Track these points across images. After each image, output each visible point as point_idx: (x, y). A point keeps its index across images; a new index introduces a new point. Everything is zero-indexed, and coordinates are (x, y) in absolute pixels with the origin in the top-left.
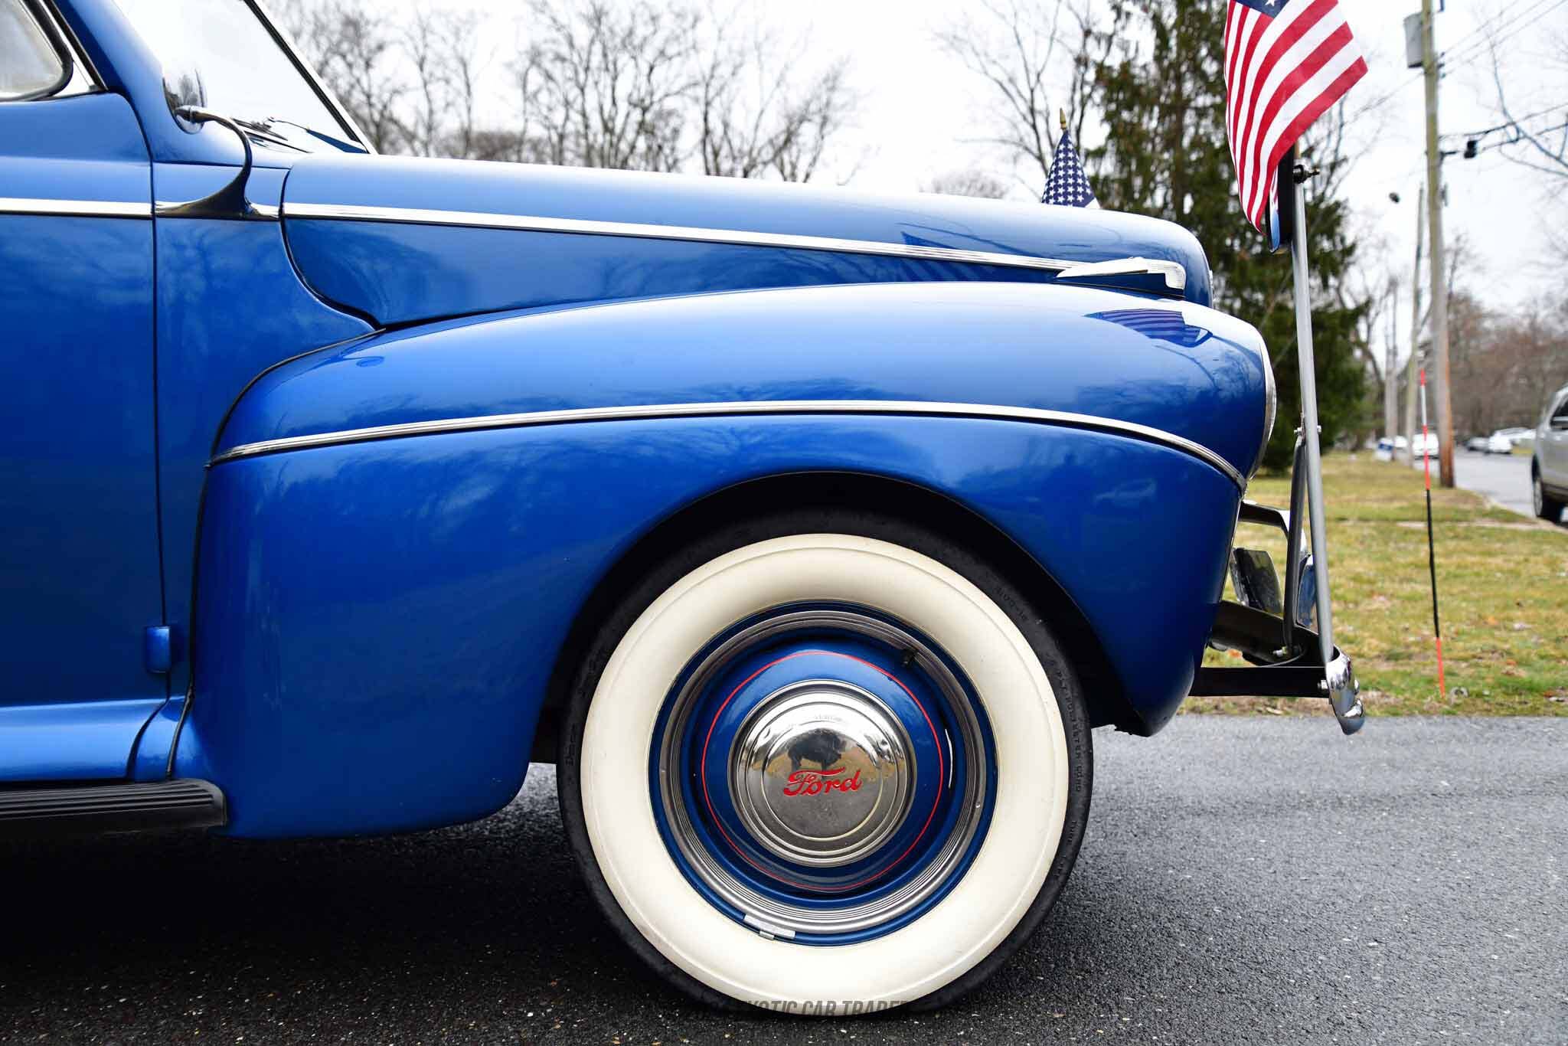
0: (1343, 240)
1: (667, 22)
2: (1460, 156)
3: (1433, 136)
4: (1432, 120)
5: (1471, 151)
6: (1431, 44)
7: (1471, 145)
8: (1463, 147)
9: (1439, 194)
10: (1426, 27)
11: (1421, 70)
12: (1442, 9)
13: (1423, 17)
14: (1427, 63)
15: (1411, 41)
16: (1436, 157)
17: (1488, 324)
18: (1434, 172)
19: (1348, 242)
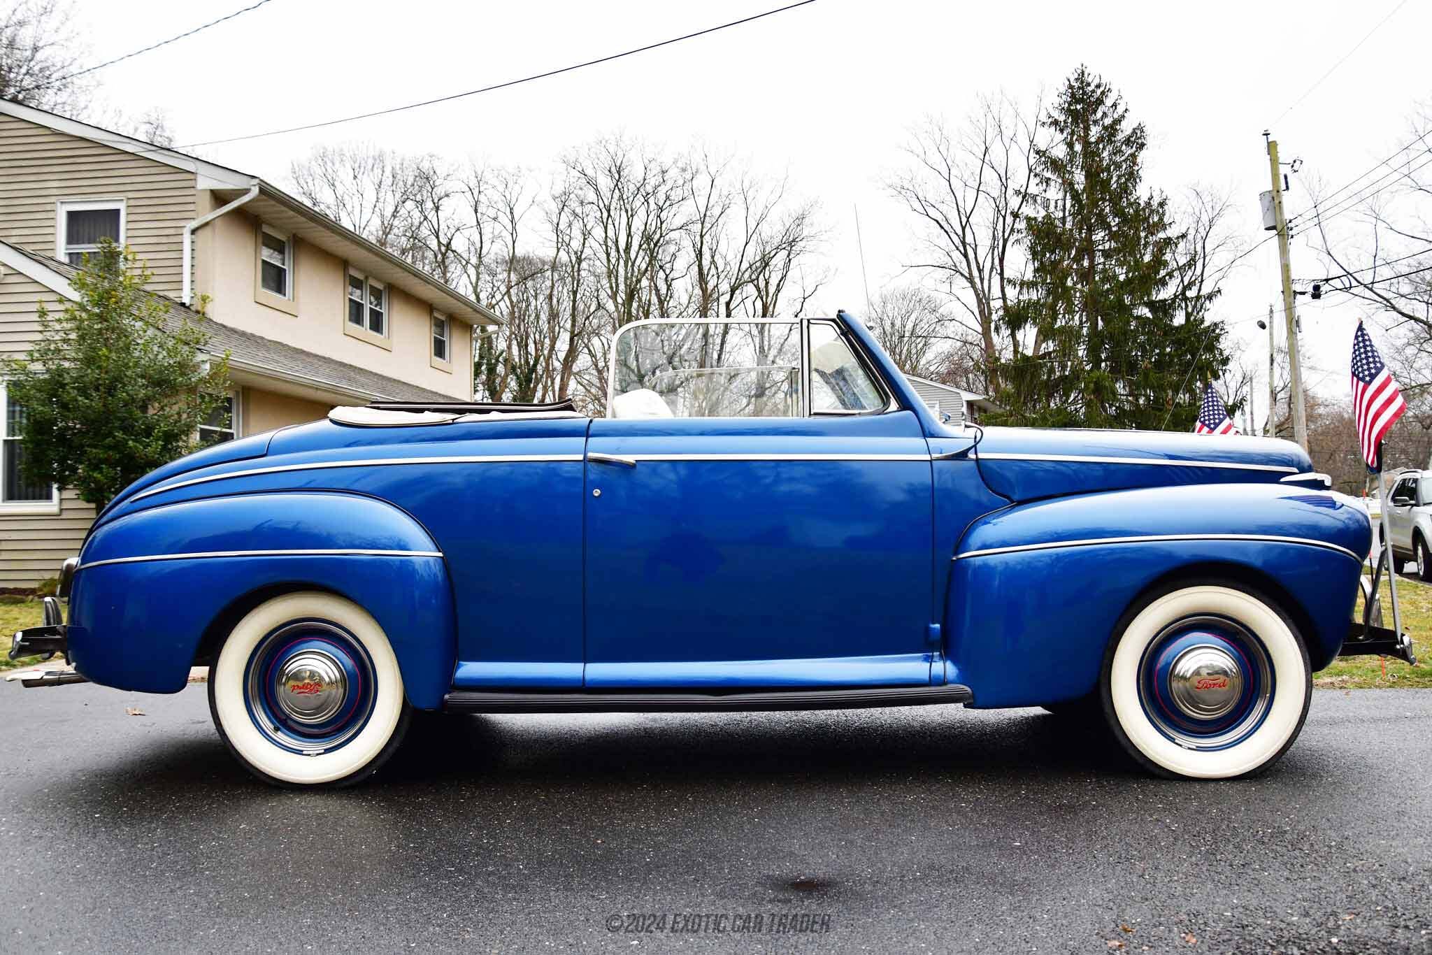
0: (1221, 354)
1: (673, 173)
2: (1308, 297)
3: (1287, 279)
4: (1286, 268)
5: (1316, 294)
6: (1281, 213)
7: (1317, 288)
8: (1310, 289)
9: (1294, 322)
10: (1276, 202)
11: (1274, 232)
12: (1287, 188)
13: (1275, 193)
14: (1279, 227)
15: (1266, 211)
16: (1290, 294)
17: (1321, 410)
18: (1289, 308)
19: (1226, 353)
